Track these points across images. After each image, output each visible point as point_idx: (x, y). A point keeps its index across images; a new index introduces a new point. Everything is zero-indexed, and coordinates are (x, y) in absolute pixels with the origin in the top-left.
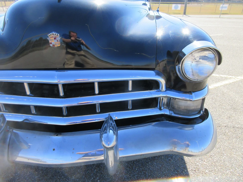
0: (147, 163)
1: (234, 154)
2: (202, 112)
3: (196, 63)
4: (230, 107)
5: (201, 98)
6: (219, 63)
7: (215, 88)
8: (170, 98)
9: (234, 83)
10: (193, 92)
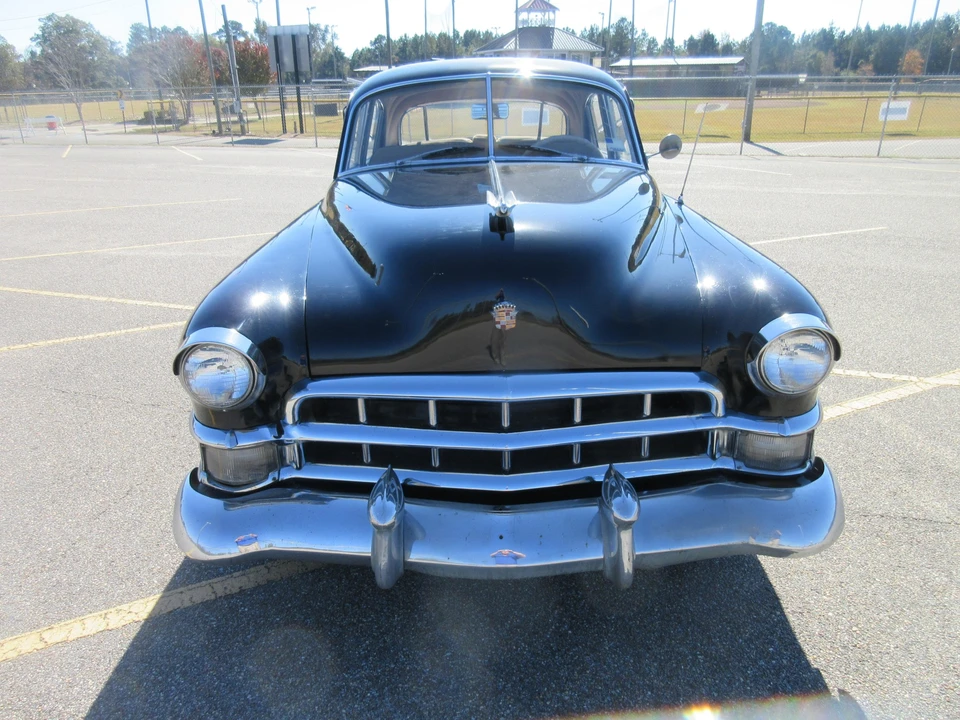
0: (680, 596)
1: (902, 580)
2: (808, 464)
3: (789, 357)
4: (898, 466)
5: (805, 430)
6: (837, 356)
7: (856, 411)
8: (736, 431)
9: (916, 396)
10: (788, 418)
